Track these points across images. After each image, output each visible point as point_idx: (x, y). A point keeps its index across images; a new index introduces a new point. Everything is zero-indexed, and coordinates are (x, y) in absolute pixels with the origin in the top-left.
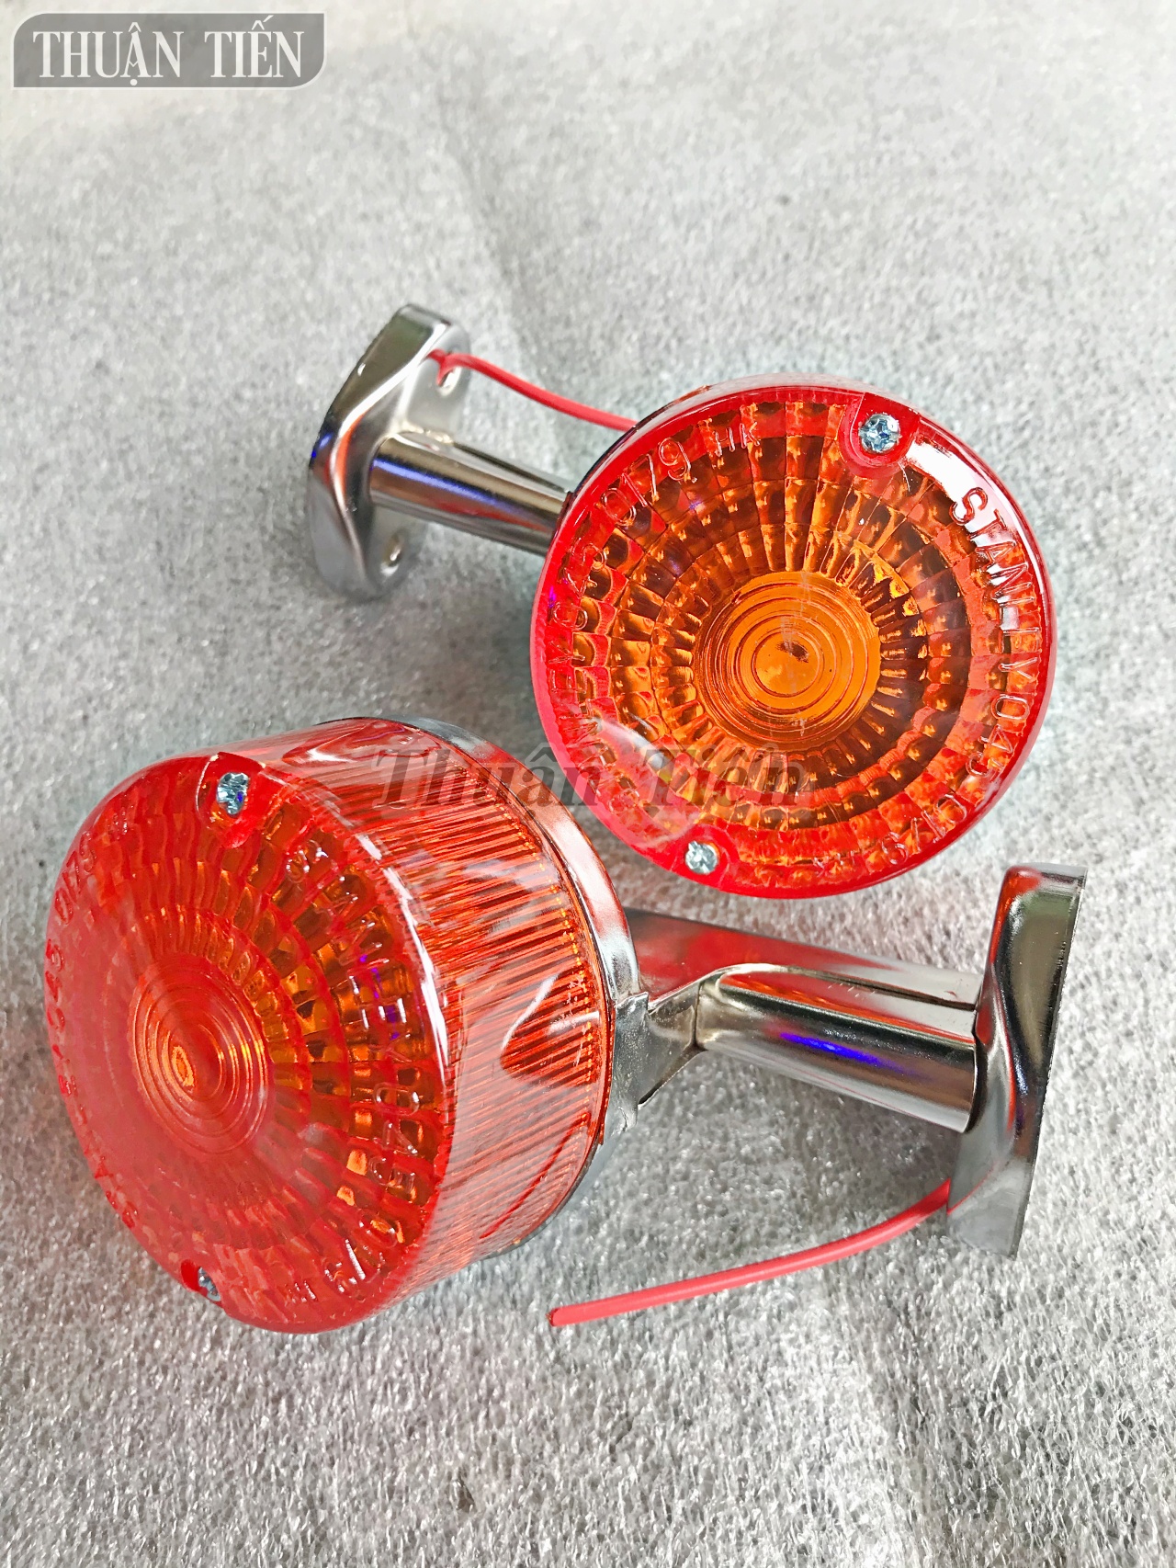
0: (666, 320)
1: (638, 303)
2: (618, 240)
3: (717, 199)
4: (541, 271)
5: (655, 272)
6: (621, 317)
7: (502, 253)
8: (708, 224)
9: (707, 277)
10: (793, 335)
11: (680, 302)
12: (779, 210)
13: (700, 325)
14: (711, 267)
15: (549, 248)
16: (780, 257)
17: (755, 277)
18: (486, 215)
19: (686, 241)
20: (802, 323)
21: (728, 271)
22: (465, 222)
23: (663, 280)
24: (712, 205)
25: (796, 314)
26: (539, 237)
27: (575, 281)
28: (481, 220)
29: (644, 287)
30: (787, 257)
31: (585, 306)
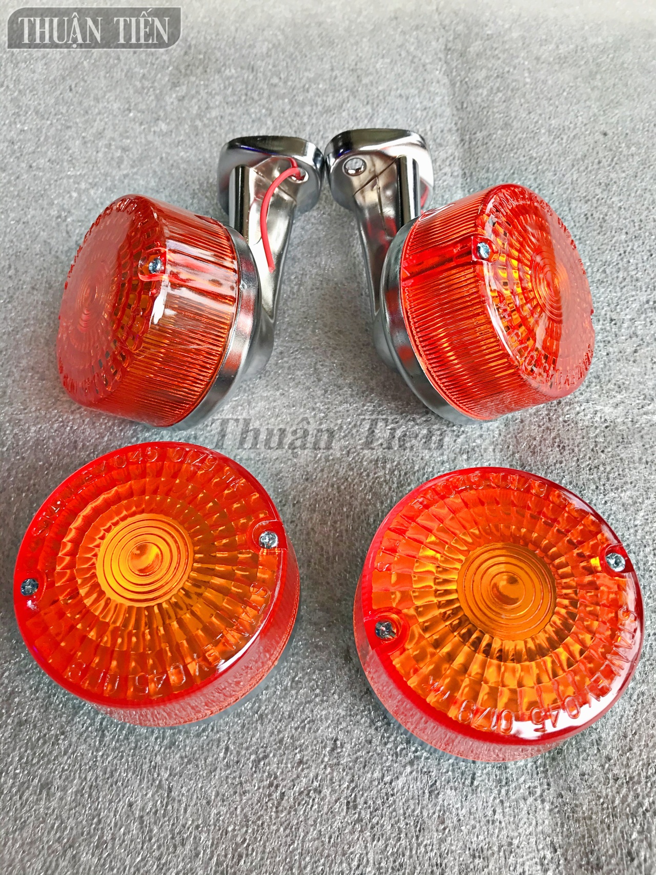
0: (535, 179)
1: (524, 168)
2: (520, 136)
3: (572, 126)
4: (480, 143)
5: (535, 155)
6: (513, 173)
7: (462, 131)
8: (565, 137)
9: (559, 163)
10: (594, 200)
11: (544, 172)
12: (601, 137)
13: (551, 185)
14: (562, 159)
15: (485, 133)
16: (596, 161)
17: (582, 169)
18: (458, 110)
19: (553, 143)
20: (600, 196)
21: (570, 163)
22: (448, 112)
23: (537, 160)
24: (569, 128)
25: (598, 191)
26: (481, 126)
27: (495, 151)
28: (455, 113)
29: (528, 162)
30: (599, 162)
31: (498, 165)
